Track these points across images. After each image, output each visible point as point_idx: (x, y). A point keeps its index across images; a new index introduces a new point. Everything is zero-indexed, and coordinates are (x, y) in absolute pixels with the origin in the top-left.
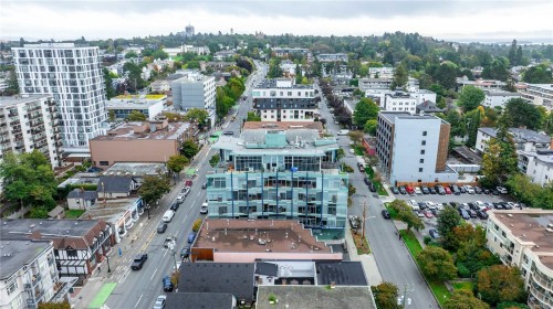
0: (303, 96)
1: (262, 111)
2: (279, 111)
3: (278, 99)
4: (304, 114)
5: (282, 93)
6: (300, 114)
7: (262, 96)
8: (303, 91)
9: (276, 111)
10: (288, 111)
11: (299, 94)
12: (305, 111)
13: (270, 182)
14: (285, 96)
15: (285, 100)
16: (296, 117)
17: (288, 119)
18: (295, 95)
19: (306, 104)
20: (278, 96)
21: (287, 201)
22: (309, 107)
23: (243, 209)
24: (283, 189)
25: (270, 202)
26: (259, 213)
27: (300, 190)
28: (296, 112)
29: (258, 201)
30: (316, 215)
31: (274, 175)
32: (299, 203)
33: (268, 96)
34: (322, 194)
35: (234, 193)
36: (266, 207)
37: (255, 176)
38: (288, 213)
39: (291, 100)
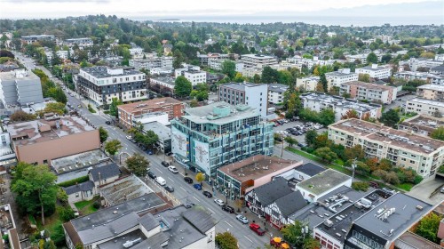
0: (137, 80)
1: (107, 96)
2: (120, 93)
3: (120, 85)
4: (139, 93)
5: (121, 79)
6: (136, 94)
7: (105, 84)
8: (137, 76)
9: (118, 94)
10: (127, 93)
11: (135, 78)
12: (140, 90)
14: (124, 81)
15: (125, 84)
16: (134, 96)
17: (128, 99)
18: (131, 80)
19: (141, 84)
20: (118, 82)
21: (247, 146)
22: (142, 87)
23: (227, 158)
24: (245, 139)
25: (238, 149)
26: (234, 158)
27: (253, 137)
28: (134, 93)
29: (234, 150)
30: (260, 150)
31: (240, 131)
32: (252, 145)
33: (111, 83)
34: (263, 137)
35: (223, 149)
36: (237, 153)
37: (232, 135)
38: (247, 153)
39: (129, 84)
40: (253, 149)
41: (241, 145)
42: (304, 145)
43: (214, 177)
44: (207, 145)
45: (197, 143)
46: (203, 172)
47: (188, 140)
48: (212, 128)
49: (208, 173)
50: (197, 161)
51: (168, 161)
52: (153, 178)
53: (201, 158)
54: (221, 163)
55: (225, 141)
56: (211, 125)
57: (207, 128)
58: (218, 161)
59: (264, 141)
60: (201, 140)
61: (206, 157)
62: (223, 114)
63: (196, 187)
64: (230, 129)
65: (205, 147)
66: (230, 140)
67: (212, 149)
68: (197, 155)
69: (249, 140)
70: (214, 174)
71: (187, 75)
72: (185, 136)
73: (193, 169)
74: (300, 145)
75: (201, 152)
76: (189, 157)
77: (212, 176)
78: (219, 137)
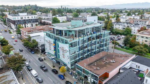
0: (34, 18)
2: (25, 24)
4: (35, 25)
5: (25, 17)
6: (33, 25)
7: (17, 19)
8: (33, 16)
9: (24, 25)
10: (29, 24)
11: (32, 17)
12: (35, 23)
13: (89, 39)
14: (27, 18)
15: (27, 20)
16: (32, 26)
17: (29, 27)
18: (30, 18)
19: (35, 21)
20: (24, 19)
21: (94, 46)
22: (36, 22)
23: (82, 54)
24: (93, 41)
25: (89, 48)
26: (86, 54)
27: (98, 40)
28: (32, 24)
29: (86, 49)
30: (102, 48)
31: (91, 36)
32: (97, 45)
33: (20, 19)
34: (103, 40)
35: (79, 48)
36: (88, 51)
37: (86, 38)
38: (94, 51)
39: (29, 20)
40: (98, 48)
41: (91, 45)
42: (123, 45)
43: (74, 69)
44: (68, 45)
45: (61, 45)
46: (65, 65)
47: (55, 43)
48: (71, 34)
49: (69, 66)
50: (61, 58)
51: (43, 58)
52: (30, 70)
53: (63, 55)
54: (78, 58)
55: (80, 42)
56: (70, 31)
57: (68, 33)
58: (76, 57)
59: (105, 43)
60: (63, 42)
61: (67, 54)
62: (78, 25)
63: (60, 77)
64: (84, 34)
65: (66, 47)
66: (84, 42)
67: (72, 48)
68: (61, 53)
69: (95, 42)
70: (73, 67)
71: (58, 17)
72: (52, 41)
73: (58, 63)
74: (120, 46)
75: (64, 51)
76: (56, 54)
77: (72, 69)
78: (77, 40)
